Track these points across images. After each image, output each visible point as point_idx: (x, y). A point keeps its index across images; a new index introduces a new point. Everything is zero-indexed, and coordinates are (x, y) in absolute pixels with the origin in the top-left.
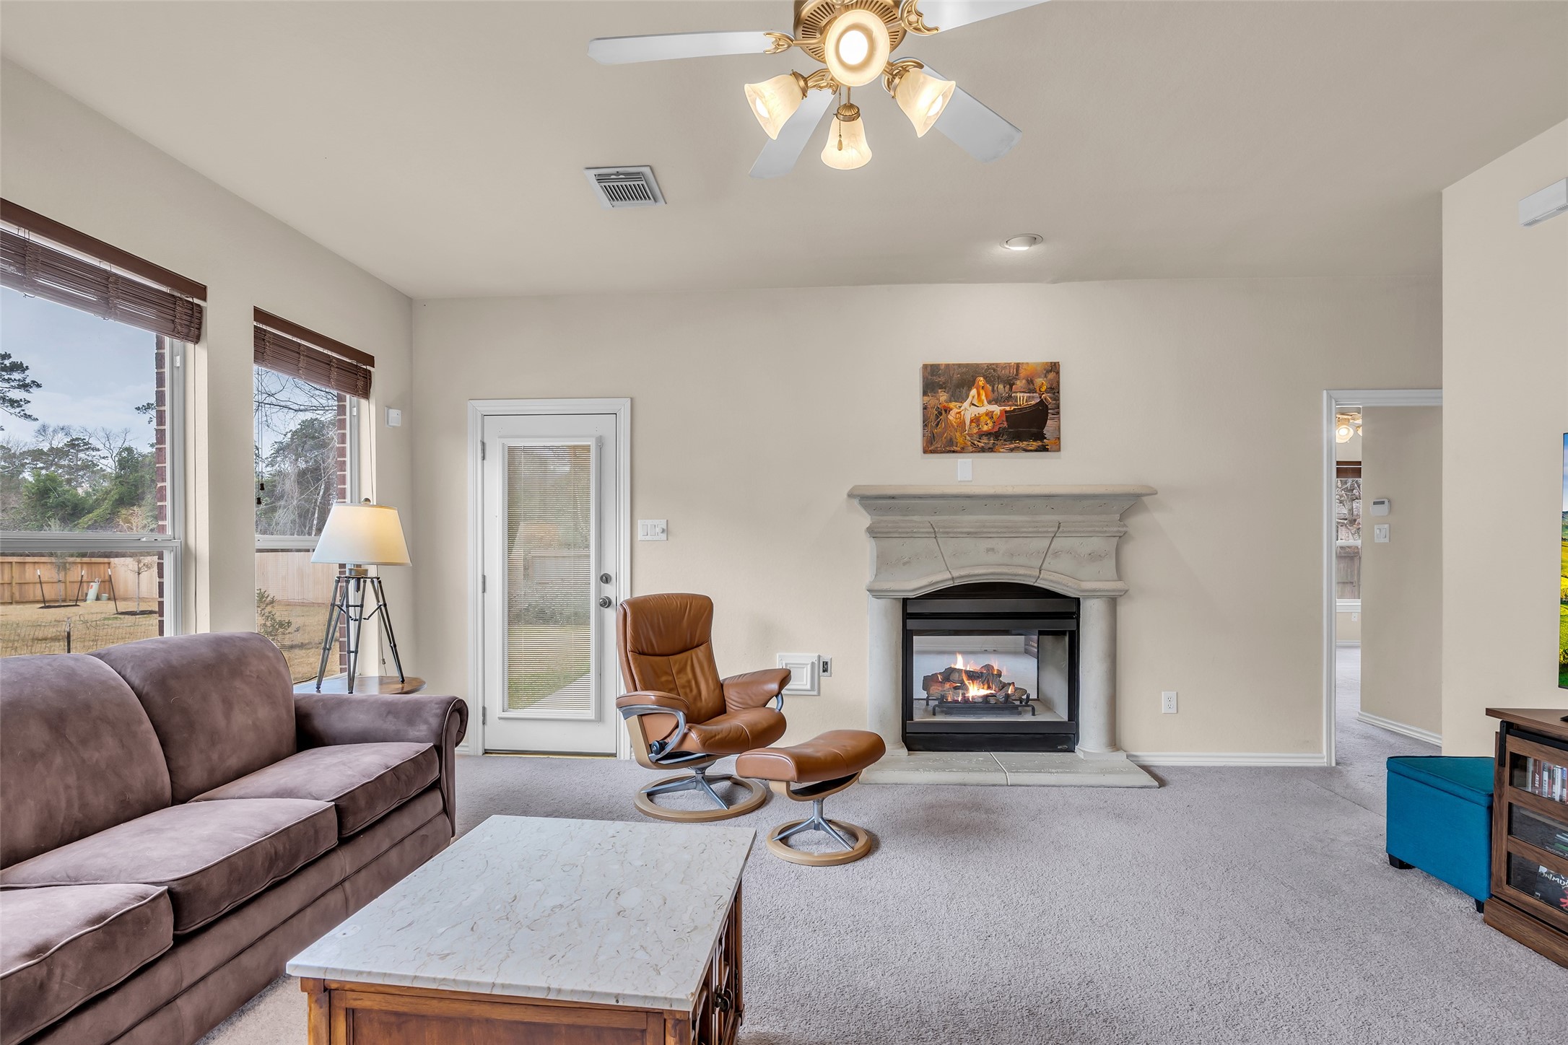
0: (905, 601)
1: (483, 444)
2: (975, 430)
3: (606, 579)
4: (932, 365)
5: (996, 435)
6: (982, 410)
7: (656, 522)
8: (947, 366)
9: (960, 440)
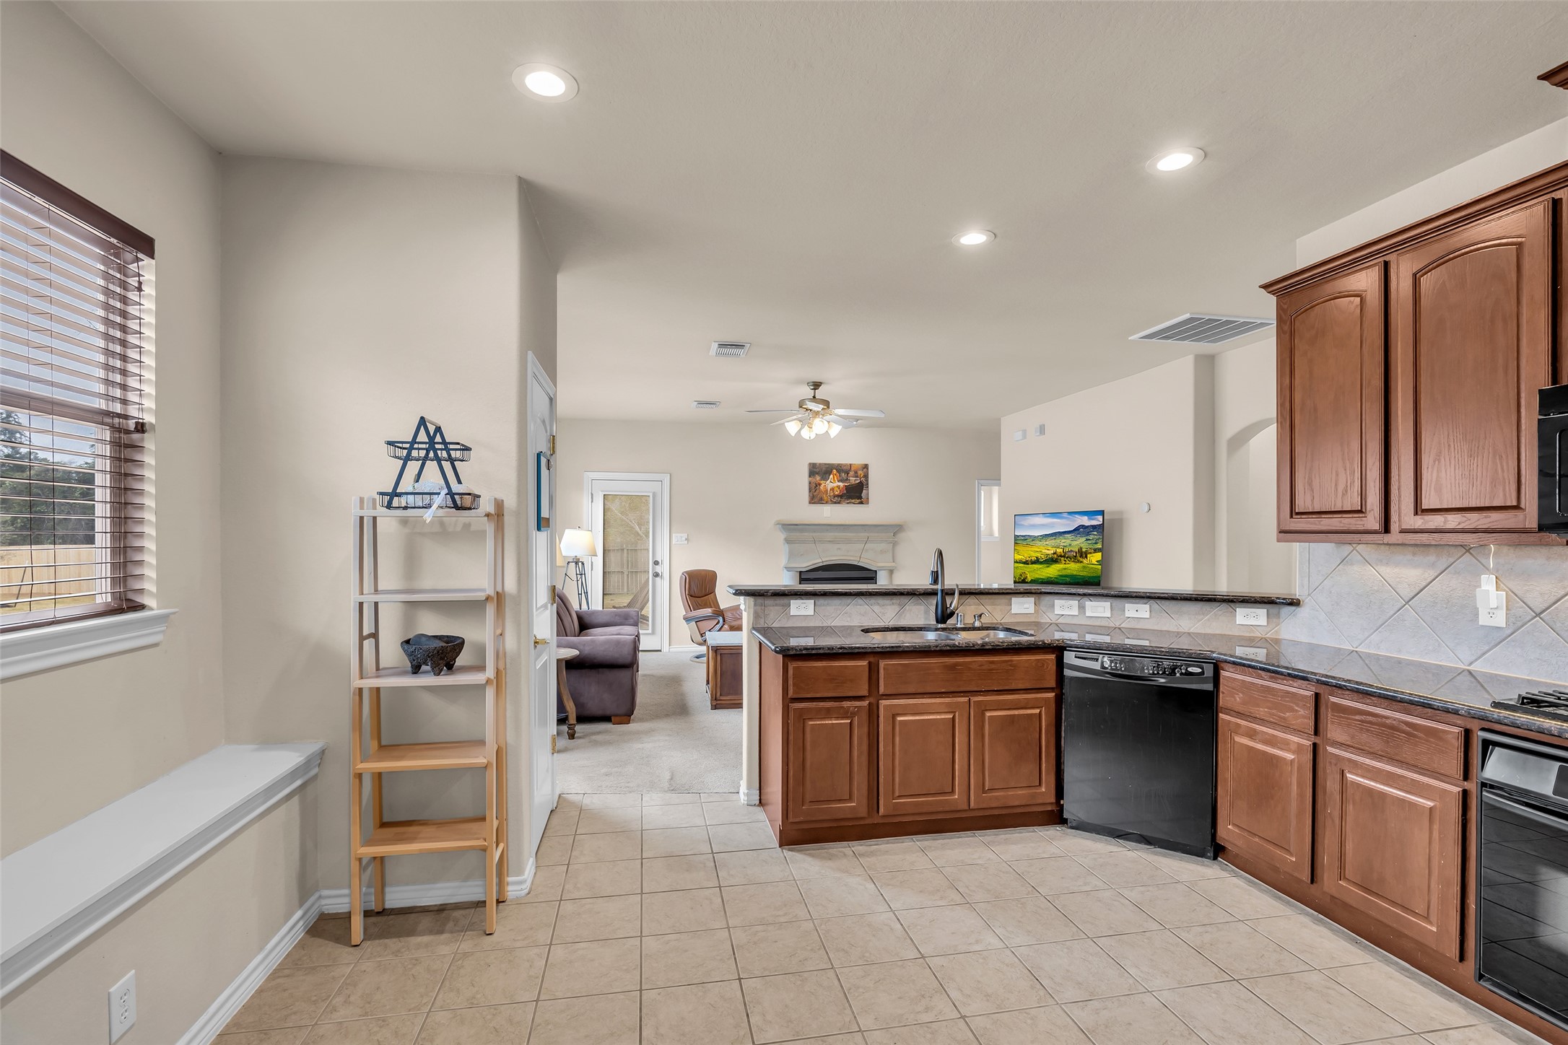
0: (801, 572)
1: (592, 494)
2: (832, 494)
3: (656, 563)
4: (813, 464)
5: (841, 496)
6: (835, 485)
7: (682, 535)
8: (820, 464)
9: (825, 498)
